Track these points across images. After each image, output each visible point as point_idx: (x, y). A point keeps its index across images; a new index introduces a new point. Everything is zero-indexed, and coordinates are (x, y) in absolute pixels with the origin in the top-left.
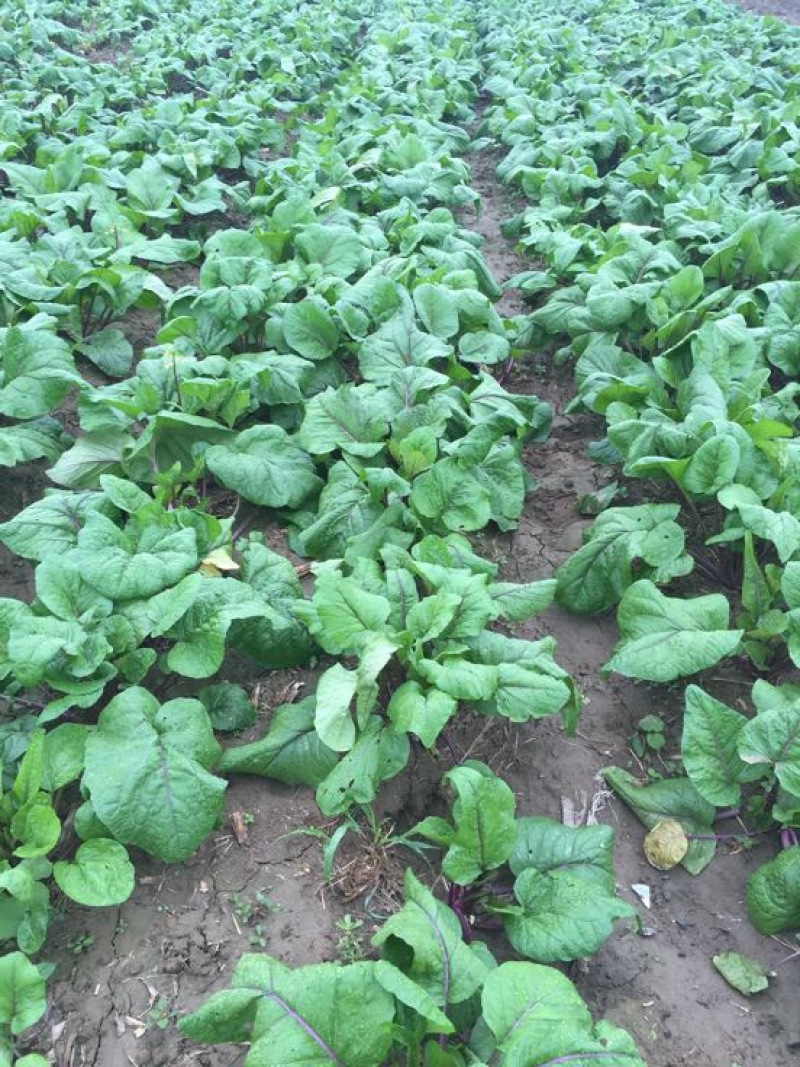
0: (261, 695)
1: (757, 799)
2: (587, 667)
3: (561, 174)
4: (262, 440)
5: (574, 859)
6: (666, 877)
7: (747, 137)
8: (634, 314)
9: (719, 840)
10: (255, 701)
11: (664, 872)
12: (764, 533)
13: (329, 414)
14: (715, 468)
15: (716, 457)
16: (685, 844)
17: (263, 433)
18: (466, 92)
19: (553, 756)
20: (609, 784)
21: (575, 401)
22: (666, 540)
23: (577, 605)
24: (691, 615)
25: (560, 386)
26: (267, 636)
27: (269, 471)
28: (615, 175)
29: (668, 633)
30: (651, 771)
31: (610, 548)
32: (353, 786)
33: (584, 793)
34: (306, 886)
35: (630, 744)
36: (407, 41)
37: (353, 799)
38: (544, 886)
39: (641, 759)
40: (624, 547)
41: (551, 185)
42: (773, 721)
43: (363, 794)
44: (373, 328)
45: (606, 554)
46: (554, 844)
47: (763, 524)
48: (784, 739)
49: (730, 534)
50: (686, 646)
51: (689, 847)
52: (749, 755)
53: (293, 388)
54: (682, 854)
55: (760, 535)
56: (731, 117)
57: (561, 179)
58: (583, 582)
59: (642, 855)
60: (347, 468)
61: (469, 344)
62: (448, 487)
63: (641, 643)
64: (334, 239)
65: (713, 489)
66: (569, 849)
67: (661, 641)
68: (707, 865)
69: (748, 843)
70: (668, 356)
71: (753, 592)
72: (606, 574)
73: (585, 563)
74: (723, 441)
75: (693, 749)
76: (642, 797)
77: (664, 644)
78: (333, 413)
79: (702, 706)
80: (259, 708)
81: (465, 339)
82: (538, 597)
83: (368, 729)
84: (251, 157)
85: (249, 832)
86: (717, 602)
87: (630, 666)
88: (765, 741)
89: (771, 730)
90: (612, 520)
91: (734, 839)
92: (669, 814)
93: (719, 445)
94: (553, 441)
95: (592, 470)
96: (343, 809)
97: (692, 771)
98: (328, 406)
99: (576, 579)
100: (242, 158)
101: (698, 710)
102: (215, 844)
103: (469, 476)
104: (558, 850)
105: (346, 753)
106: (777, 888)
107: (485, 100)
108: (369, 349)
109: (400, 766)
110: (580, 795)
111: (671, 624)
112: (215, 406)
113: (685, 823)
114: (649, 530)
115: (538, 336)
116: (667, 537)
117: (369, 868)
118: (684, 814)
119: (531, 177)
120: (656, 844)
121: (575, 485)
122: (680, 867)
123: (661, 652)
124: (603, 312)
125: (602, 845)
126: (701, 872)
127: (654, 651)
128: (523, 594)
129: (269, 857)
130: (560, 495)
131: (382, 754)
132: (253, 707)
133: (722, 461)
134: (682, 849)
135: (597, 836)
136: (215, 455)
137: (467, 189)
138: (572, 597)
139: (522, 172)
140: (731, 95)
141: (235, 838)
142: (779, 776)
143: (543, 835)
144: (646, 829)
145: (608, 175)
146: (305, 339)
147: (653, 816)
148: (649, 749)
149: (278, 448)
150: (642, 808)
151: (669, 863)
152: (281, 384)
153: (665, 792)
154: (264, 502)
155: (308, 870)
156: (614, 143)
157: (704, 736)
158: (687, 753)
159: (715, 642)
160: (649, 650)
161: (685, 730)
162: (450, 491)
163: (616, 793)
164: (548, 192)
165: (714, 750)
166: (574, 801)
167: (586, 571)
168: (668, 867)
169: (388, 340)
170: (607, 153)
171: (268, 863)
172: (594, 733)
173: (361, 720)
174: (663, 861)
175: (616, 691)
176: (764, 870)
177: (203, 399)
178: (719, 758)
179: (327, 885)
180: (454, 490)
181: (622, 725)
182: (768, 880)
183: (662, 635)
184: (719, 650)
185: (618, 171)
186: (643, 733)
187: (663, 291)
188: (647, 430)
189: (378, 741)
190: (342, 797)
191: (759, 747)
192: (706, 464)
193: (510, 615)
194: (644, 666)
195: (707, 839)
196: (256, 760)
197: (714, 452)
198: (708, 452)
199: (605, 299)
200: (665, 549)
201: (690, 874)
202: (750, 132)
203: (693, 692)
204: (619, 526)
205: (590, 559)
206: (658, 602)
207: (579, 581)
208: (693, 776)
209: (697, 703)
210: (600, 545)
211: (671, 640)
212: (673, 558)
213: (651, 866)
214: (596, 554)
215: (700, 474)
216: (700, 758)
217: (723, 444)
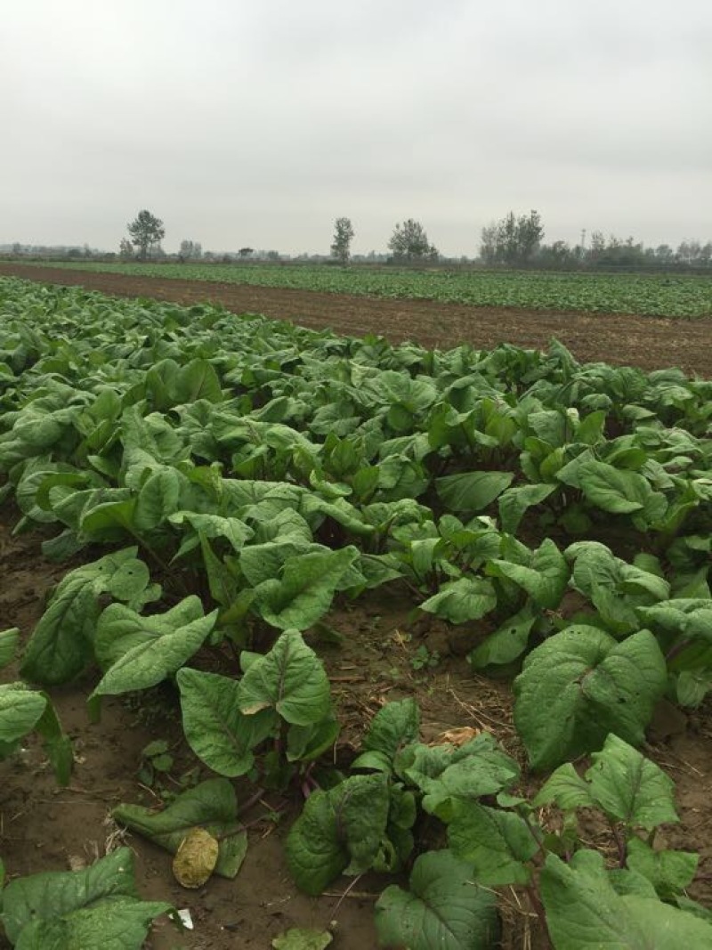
1: (271, 756)
6: (205, 892)
8: (63, 435)
9: (249, 829)
11: (201, 888)
12: (216, 533)
14: (161, 501)
15: (159, 493)
16: (215, 846)
19: (50, 819)
20: (120, 822)
22: (130, 576)
24: (166, 622)
29: (148, 642)
31: (76, 601)
33: (94, 843)
35: (137, 779)
38: (55, 937)
40: (90, 592)
42: (263, 666)
45: (72, 609)
47: (212, 527)
48: (276, 677)
49: (187, 545)
50: (168, 643)
51: (219, 848)
52: (250, 707)
54: (214, 858)
55: (212, 536)
56: (124, 339)
58: (54, 648)
59: (173, 882)
63: (119, 663)
65: (163, 518)
66: (82, 889)
67: (142, 652)
68: (243, 862)
69: (275, 816)
70: (102, 455)
71: (220, 587)
72: (77, 629)
73: (53, 625)
74: (161, 476)
75: (197, 729)
76: (162, 820)
77: (147, 653)
79: (197, 686)
86: (191, 602)
87: (115, 683)
88: (261, 688)
89: (263, 674)
90: (74, 578)
91: (263, 820)
92: (190, 825)
93: (158, 481)
97: (200, 751)
99: (45, 647)
101: (193, 691)
104: (67, 896)
106: (312, 835)
110: (90, 847)
111: (151, 635)
113: (210, 828)
114: (112, 573)
116: (130, 573)
118: (208, 818)
120: (186, 863)
122: (215, 875)
123: (144, 660)
125: (121, 869)
126: (240, 870)
127: (137, 662)
133: (164, 493)
134: (213, 852)
135: (114, 862)
140: (122, 327)
142: (281, 713)
143: (47, 887)
144: (171, 853)
145: (24, 373)
147: (176, 835)
150: (163, 832)
151: (203, 875)
153: (183, 804)
156: (24, 356)
157: (205, 714)
158: (192, 734)
159: (194, 629)
160: (134, 661)
161: (185, 714)
163: (130, 830)
165: (217, 725)
166: (84, 855)
167: (56, 634)
168: (204, 880)
172: (96, 786)
174: (196, 876)
176: (297, 826)
178: (224, 732)
181: (125, 769)
182: (302, 833)
183: (144, 645)
184: (199, 633)
186: (148, 760)
187: (85, 410)
188: (92, 496)
191: (257, 696)
192: (151, 502)
194: (131, 678)
195: (237, 833)
197: (155, 488)
198: (150, 489)
200: (131, 583)
201: (229, 879)
203: (183, 674)
204: (82, 580)
205: (58, 620)
206: (130, 619)
207: (51, 647)
208: (202, 755)
209: (189, 684)
210: (64, 602)
211: (153, 646)
212: (141, 590)
213: (185, 888)
214: (63, 613)
215: (149, 512)
216: (206, 737)
217: (161, 479)
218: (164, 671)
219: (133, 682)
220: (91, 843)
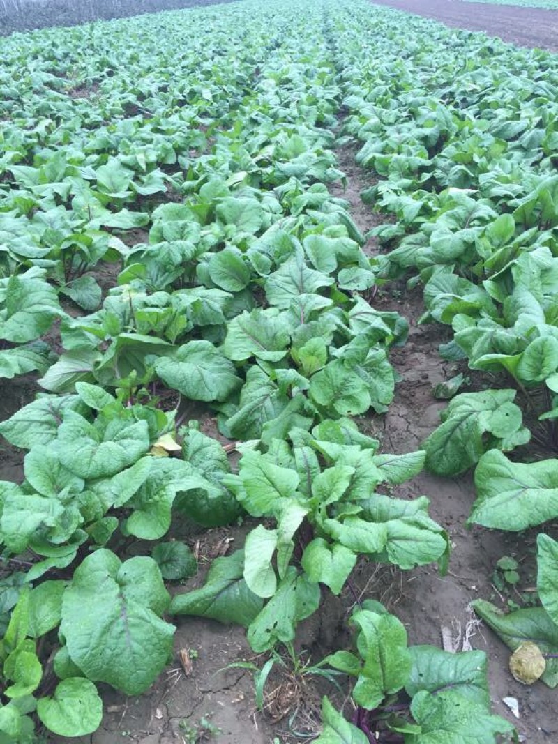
0: (200, 549)
2: (451, 518)
3: (403, 157)
4: (196, 352)
5: (457, 681)
6: (530, 690)
7: (532, 127)
8: (466, 250)
10: (196, 555)
11: (527, 686)
13: (245, 331)
14: (542, 361)
15: (542, 353)
16: (543, 662)
17: (197, 346)
18: (331, 107)
19: (431, 592)
20: (477, 614)
21: (426, 315)
22: (507, 417)
23: (440, 470)
24: (532, 475)
25: (411, 305)
26: (204, 502)
27: (202, 375)
28: (441, 156)
29: (517, 491)
30: (511, 602)
31: (464, 424)
32: (277, 627)
33: (459, 622)
34: (241, 710)
35: (491, 580)
36: (289, 76)
37: (277, 638)
38: (434, 705)
39: (502, 593)
40: (475, 424)
41: (395, 165)
43: (285, 634)
44: (274, 268)
45: (461, 429)
46: (440, 669)
50: (533, 501)
51: (546, 665)
53: (218, 312)
54: (541, 672)
56: (519, 115)
57: (403, 160)
58: (444, 451)
59: (508, 672)
60: (260, 370)
61: (346, 277)
62: (338, 382)
63: (496, 499)
64: (244, 207)
65: (541, 377)
66: (452, 672)
67: (512, 498)
70: (494, 280)
72: (461, 445)
73: (445, 436)
74: (546, 340)
75: (547, 586)
76: (505, 624)
77: (515, 500)
78: (247, 329)
79: (551, 550)
80: (199, 560)
81: (342, 274)
82: (411, 465)
83: (286, 578)
85: (194, 665)
87: (489, 519)
90: (463, 403)
92: (528, 638)
93: (543, 343)
94: (410, 345)
95: (441, 365)
96: (269, 647)
97: (547, 605)
98: (244, 325)
99: (437, 450)
100: (177, 157)
101: (548, 554)
102: (167, 676)
103: (353, 374)
104: (443, 673)
105: (269, 599)
107: (344, 112)
108: (273, 283)
109: (313, 608)
110: (455, 624)
111: (518, 484)
112: (161, 328)
113: (541, 645)
114: (493, 410)
115: (394, 270)
116: (507, 415)
117: (291, 693)
118: (540, 637)
119: (380, 161)
120: (519, 662)
121: (429, 377)
122: (540, 681)
123: (513, 507)
124: (442, 249)
125: (479, 668)
126: (557, 685)
127: (507, 506)
128: (400, 463)
129: (211, 687)
130: (419, 385)
131: (299, 599)
132: (194, 559)
133: (547, 356)
134: (541, 667)
135: (474, 661)
136: (161, 364)
137: (336, 170)
138: (436, 463)
139: (374, 158)
140: (518, 100)
141: (183, 671)
143: (430, 660)
144: (511, 651)
145: (436, 157)
146: (225, 278)
147: (515, 640)
148: (508, 585)
149: (208, 357)
150: (505, 633)
151: (531, 678)
152: (209, 310)
153: (524, 619)
154: (199, 398)
155: (242, 697)
156: (438, 135)
157: (554, 575)
158: (542, 590)
160: (504, 505)
161: (540, 573)
162: (339, 386)
163: (483, 622)
164: (394, 170)
166: (451, 629)
167: (446, 443)
168: (530, 682)
169: (287, 276)
170: (433, 142)
171: (210, 691)
172: (461, 572)
173: (281, 571)
174: (526, 677)
175: (476, 536)
177: (151, 322)
179: (258, 709)
180: (342, 384)
181: (483, 564)
183: (512, 493)
185: (442, 154)
186: (501, 571)
187: (487, 233)
188: (485, 334)
189: (295, 588)
190: (267, 637)
192: (534, 358)
193: (391, 480)
194: (501, 519)
196: (198, 605)
197: (540, 349)
198: (535, 349)
199: (443, 241)
200: (508, 424)
201: (549, 688)
202: (535, 124)
203: (543, 540)
204: (469, 408)
205: (448, 434)
206: (505, 466)
207: (440, 451)
208: (548, 609)
209: (546, 548)
210: (455, 423)
211: (520, 497)
212: (514, 431)
213: (516, 681)
214: (453, 430)
215: (530, 366)
216: (553, 593)
217: (546, 343)
218: (527, 523)
219: (502, 523)
220: (457, 621)
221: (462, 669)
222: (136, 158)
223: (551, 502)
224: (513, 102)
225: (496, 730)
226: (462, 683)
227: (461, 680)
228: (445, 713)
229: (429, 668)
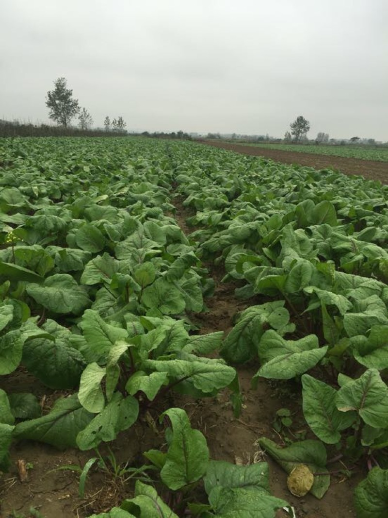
0: (45, 402)
1: (350, 439)
3: (212, 198)
4: (59, 281)
5: (246, 483)
6: (303, 501)
7: (292, 190)
8: (251, 235)
9: (332, 475)
10: (42, 404)
11: (301, 498)
12: (330, 302)
13: (97, 267)
14: (300, 279)
15: (300, 274)
16: (312, 478)
17: (60, 277)
18: (167, 178)
19: (228, 434)
20: (262, 447)
21: (227, 276)
22: (280, 316)
23: (235, 358)
24: (297, 346)
26: (53, 367)
27: (62, 295)
29: (287, 355)
30: (287, 439)
31: (251, 323)
32: (101, 431)
33: (248, 453)
34: (67, 505)
35: (272, 426)
36: (142, 164)
37: (101, 439)
38: (228, 498)
39: (279, 433)
40: (258, 321)
41: (207, 203)
42: (354, 386)
43: (108, 436)
44: (123, 239)
45: (248, 327)
46: (233, 475)
47: (328, 298)
48: (361, 395)
49: (312, 306)
50: (298, 358)
51: (314, 480)
52: (343, 407)
53: (79, 262)
54: (311, 485)
55: (328, 303)
56: (284, 186)
57: (213, 200)
58: (237, 344)
59: (287, 490)
60: (107, 291)
61: (172, 249)
62: (162, 292)
63: (271, 362)
64: (105, 211)
65: (301, 288)
66: (242, 477)
67: (284, 359)
68: (326, 492)
69: (349, 473)
70: (270, 249)
71: (329, 333)
72: (250, 338)
73: (239, 332)
74: (302, 265)
75: (310, 411)
76: (284, 453)
77: (286, 360)
78: (100, 267)
79: (312, 386)
80: (44, 408)
81: (170, 247)
82: (213, 340)
83: (112, 400)
84: (65, 195)
85: (29, 474)
86: (312, 338)
87: (268, 372)
88: (351, 398)
89: (353, 391)
90: (250, 311)
91: (340, 473)
92: (299, 461)
96: (94, 445)
97: (311, 423)
98: (97, 264)
99: (233, 343)
100: (62, 195)
101: (310, 388)
102: (4, 483)
104: (235, 478)
105: (97, 414)
106: (372, 492)
107: (175, 184)
108: (121, 246)
109: (133, 421)
110: (246, 455)
111: (288, 351)
112: (34, 264)
113: (310, 466)
114: (270, 313)
116: (280, 315)
117: (111, 495)
118: (310, 461)
119: (198, 201)
120: (295, 481)
122: (310, 494)
123: (284, 364)
124: (236, 234)
125: (262, 474)
126: (323, 496)
127: (280, 364)
129: (41, 489)
131: (121, 414)
132: (40, 407)
133: (303, 275)
134: (310, 481)
135: (260, 469)
136: (31, 287)
137: (170, 204)
138: (232, 353)
139: (194, 199)
140: (283, 180)
141: (19, 479)
142: (362, 416)
143: (225, 469)
144: (287, 473)
145: (233, 201)
146: (87, 244)
147: (291, 464)
148: (284, 428)
149: (69, 285)
150: (283, 459)
151: (304, 491)
152: (73, 260)
153: (296, 448)
154: (58, 311)
155: (68, 496)
156: (234, 192)
157: (315, 403)
158: (307, 412)
159: (314, 354)
160: (278, 363)
161: (304, 400)
162: (163, 294)
163: (266, 452)
164: (207, 206)
165: (322, 411)
166: (243, 458)
167: (239, 338)
168: (303, 494)
169: (131, 242)
170: (232, 196)
171: (41, 492)
172: (250, 423)
173: (108, 393)
174: (299, 490)
176: (362, 483)
177: (28, 261)
178: (325, 417)
179: (81, 506)
180: (165, 293)
181: (267, 418)
182: (365, 489)
183: (283, 356)
184: (316, 357)
185: (238, 199)
186: (279, 418)
187: (264, 223)
188: (264, 270)
189: (119, 405)
190: (94, 437)
191: (348, 402)
192: (295, 278)
194: (276, 372)
195: (325, 474)
196: (38, 429)
197: (299, 271)
198: (295, 271)
199: (237, 229)
200: (279, 320)
201: (317, 498)
202: (293, 189)
203: (306, 378)
204: (255, 313)
205: (240, 331)
206: (279, 340)
207: (235, 344)
208: (311, 426)
209: (308, 384)
210: (245, 323)
211: (290, 358)
212: (284, 325)
213: (293, 495)
214: (244, 328)
215: (293, 283)
216: (315, 416)
217: (302, 267)
218: (295, 373)
219: (277, 374)
220: (247, 453)
221: (250, 474)
222: (32, 188)
223: (310, 357)
224: (279, 180)
225: (276, 506)
226: (250, 485)
227: (249, 482)
228: (236, 501)
229: (224, 476)
